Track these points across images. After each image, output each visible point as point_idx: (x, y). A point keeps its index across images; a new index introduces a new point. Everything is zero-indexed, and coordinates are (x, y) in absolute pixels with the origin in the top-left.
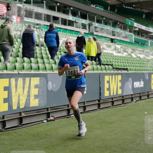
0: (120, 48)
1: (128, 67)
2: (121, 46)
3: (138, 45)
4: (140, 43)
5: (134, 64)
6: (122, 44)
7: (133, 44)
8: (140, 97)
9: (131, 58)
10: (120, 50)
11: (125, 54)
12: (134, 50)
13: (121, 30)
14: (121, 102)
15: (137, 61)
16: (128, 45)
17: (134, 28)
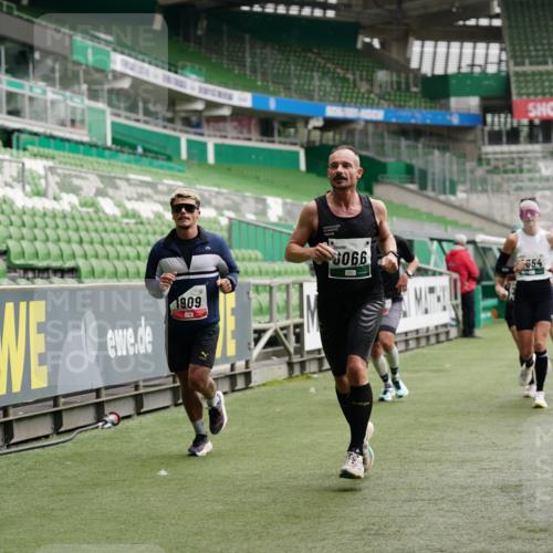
0: (42, 172)
1: (81, 263)
2: (50, 163)
3: (132, 157)
4: (140, 150)
5: (109, 248)
6: (56, 153)
7: (107, 153)
8: (138, 400)
9: (94, 216)
10: (43, 181)
11: (68, 201)
12: (110, 180)
13: (49, 89)
14: (45, 427)
15: (123, 231)
16: (81, 156)
17: (110, 77)
